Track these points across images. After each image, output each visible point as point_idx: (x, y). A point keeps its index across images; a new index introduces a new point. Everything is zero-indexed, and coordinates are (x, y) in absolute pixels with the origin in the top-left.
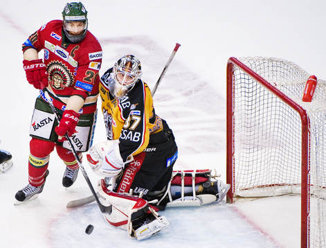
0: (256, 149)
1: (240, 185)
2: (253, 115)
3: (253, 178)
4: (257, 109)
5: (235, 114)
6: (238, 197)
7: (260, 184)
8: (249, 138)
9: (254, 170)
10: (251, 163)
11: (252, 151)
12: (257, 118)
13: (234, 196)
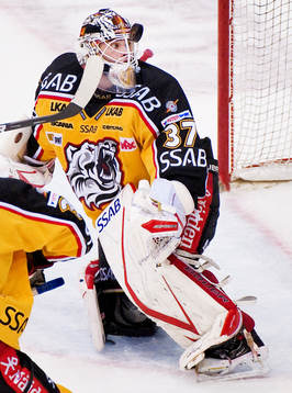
0: (273, 90)
1: (243, 157)
2: (269, 24)
3: (267, 144)
4: (277, 12)
5: (234, 22)
6: (240, 180)
7: (280, 156)
8: (261, 69)
9: (270, 129)
10: (263, 116)
11: (265, 92)
12: (277, 29)
13: (232, 179)
